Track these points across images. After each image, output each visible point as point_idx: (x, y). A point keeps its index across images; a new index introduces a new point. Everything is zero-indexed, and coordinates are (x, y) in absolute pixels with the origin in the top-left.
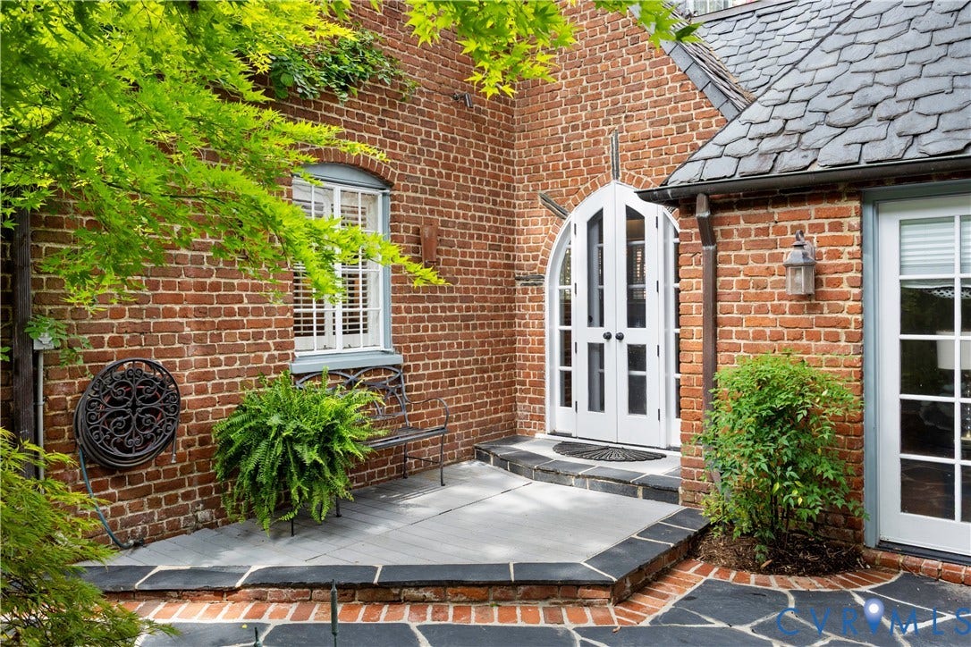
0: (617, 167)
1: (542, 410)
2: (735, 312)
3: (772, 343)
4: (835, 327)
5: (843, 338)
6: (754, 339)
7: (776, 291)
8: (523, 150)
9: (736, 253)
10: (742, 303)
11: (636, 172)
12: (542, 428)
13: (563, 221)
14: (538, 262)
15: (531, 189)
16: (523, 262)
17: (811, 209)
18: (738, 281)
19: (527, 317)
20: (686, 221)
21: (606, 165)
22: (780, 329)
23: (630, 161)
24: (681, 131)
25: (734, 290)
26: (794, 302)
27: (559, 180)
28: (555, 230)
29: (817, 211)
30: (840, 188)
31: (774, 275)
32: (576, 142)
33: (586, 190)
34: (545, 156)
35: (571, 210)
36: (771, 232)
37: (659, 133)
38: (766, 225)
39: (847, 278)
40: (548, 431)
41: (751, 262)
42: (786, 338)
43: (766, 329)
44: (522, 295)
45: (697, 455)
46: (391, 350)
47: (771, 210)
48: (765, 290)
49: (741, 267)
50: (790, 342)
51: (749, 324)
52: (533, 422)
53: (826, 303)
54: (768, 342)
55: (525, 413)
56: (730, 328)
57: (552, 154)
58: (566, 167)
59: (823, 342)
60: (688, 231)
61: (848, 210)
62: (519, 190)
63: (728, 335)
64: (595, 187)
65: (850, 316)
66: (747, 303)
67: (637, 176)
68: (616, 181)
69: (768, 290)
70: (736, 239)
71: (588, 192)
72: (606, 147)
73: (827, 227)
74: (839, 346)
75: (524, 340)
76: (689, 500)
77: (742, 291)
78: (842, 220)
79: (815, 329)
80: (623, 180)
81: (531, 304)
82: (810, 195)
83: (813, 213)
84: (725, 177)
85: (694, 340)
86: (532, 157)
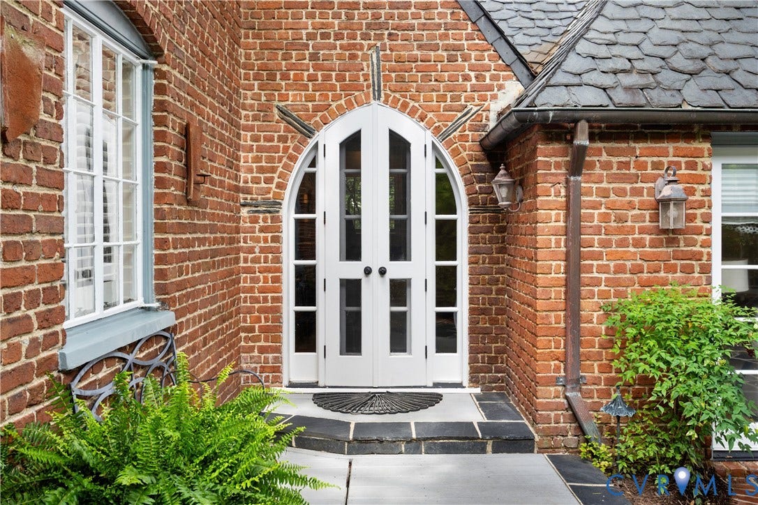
0: (379, 87)
1: (278, 360)
2: (596, 245)
3: (632, 276)
4: (690, 259)
5: (697, 269)
6: (615, 272)
7: (637, 225)
8: (252, 52)
9: (597, 185)
10: (603, 236)
11: (401, 96)
12: (277, 380)
13: (309, 140)
14: (273, 186)
15: (263, 98)
16: (250, 185)
17: (670, 147)
18: (599, 214)
19: (257, 250)
20: (545, 149)
21: (365, 84)
22: (640, 262)
23: (394, 83)
24: (452, 59)
25: (596, 223)
26: (653, 236)
27: (303, 93)
28: (298, 150)
29: (676, 149)
30: (696, 130)
31: (634, 209)
32: (327, 52)
33: (339, 107)
34: (284, 63)
35: (318, 128)
36: (632, 166)
37: (428, 58)
38: (628, 159)
39: (701, 214)
40: (285, 382)
41: (612, 195)
42: (645, 272)
43: (626, 263)
44: (249, 225)
45: (554, 398)
46: (156, 305)
47: (633, 145)
48: (625, 224)
49: (603, 200)
50: (649, 275)
51: (611, 258)
52: (264, 375)
53: (682, 236)
54: (628, 276)
55: (254, 365)
56: (591, 262)
57: (294, 61)
58: (312, 78)
59: (679, 274)
60: (548, 159)
61: (702, 150)
62: (246, 98)
63: (589, 269)
64: (350, 106)
65: (703, 250)
66: (609, 237)
67: (402, 100)
68: (377, 102)
69: (629, 223)
70: (598, 171)
71: (341, 111)
72: (365, 63)
73: (683, 165)
74: (694, 277)
75: (252, 279)
76: (546, 446)
77: (603, 224)
78: (697, 160)
79: (673, 262)
80: (386, 102)
81: (262, 235)
82: (668, 133)
83: (671, 151)
84: (601, 106)
85: (553, 275)
86: (265, 61)
